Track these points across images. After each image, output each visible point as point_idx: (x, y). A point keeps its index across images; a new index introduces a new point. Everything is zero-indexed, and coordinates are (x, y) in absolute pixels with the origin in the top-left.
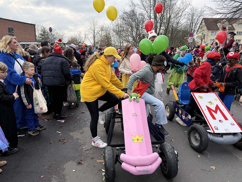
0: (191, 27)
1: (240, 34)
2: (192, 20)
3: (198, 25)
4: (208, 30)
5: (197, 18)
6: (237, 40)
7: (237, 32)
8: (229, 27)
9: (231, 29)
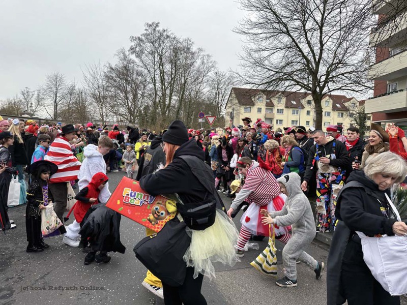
0: (217, 99)
2: (218, 90)
3: (227, 97)
4: (240, 105)
5: (224, 87)
6: (277, 120)
7: (278, 110)
8: (267, 103)
9: (270, 105)
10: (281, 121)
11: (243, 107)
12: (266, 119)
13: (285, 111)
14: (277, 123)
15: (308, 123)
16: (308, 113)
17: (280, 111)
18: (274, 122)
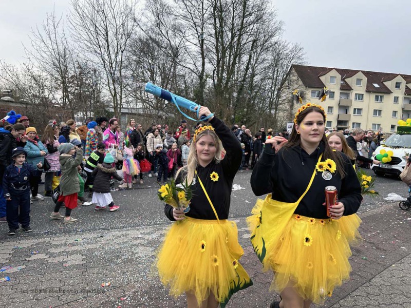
1: (361, 98)
2: (276, 66)
4: (306, 87)
6: (355, 109)
7: (356, 94)
8: (342, 85)
9: (346, 88)
10: (360, 110)
11: (311, 90)
12: (340, 107)
13: (366, 96)
14: (354, 113)
15: (395, 113)
16: (396, 99)
17: (360, 97)
18: (351, 111)
